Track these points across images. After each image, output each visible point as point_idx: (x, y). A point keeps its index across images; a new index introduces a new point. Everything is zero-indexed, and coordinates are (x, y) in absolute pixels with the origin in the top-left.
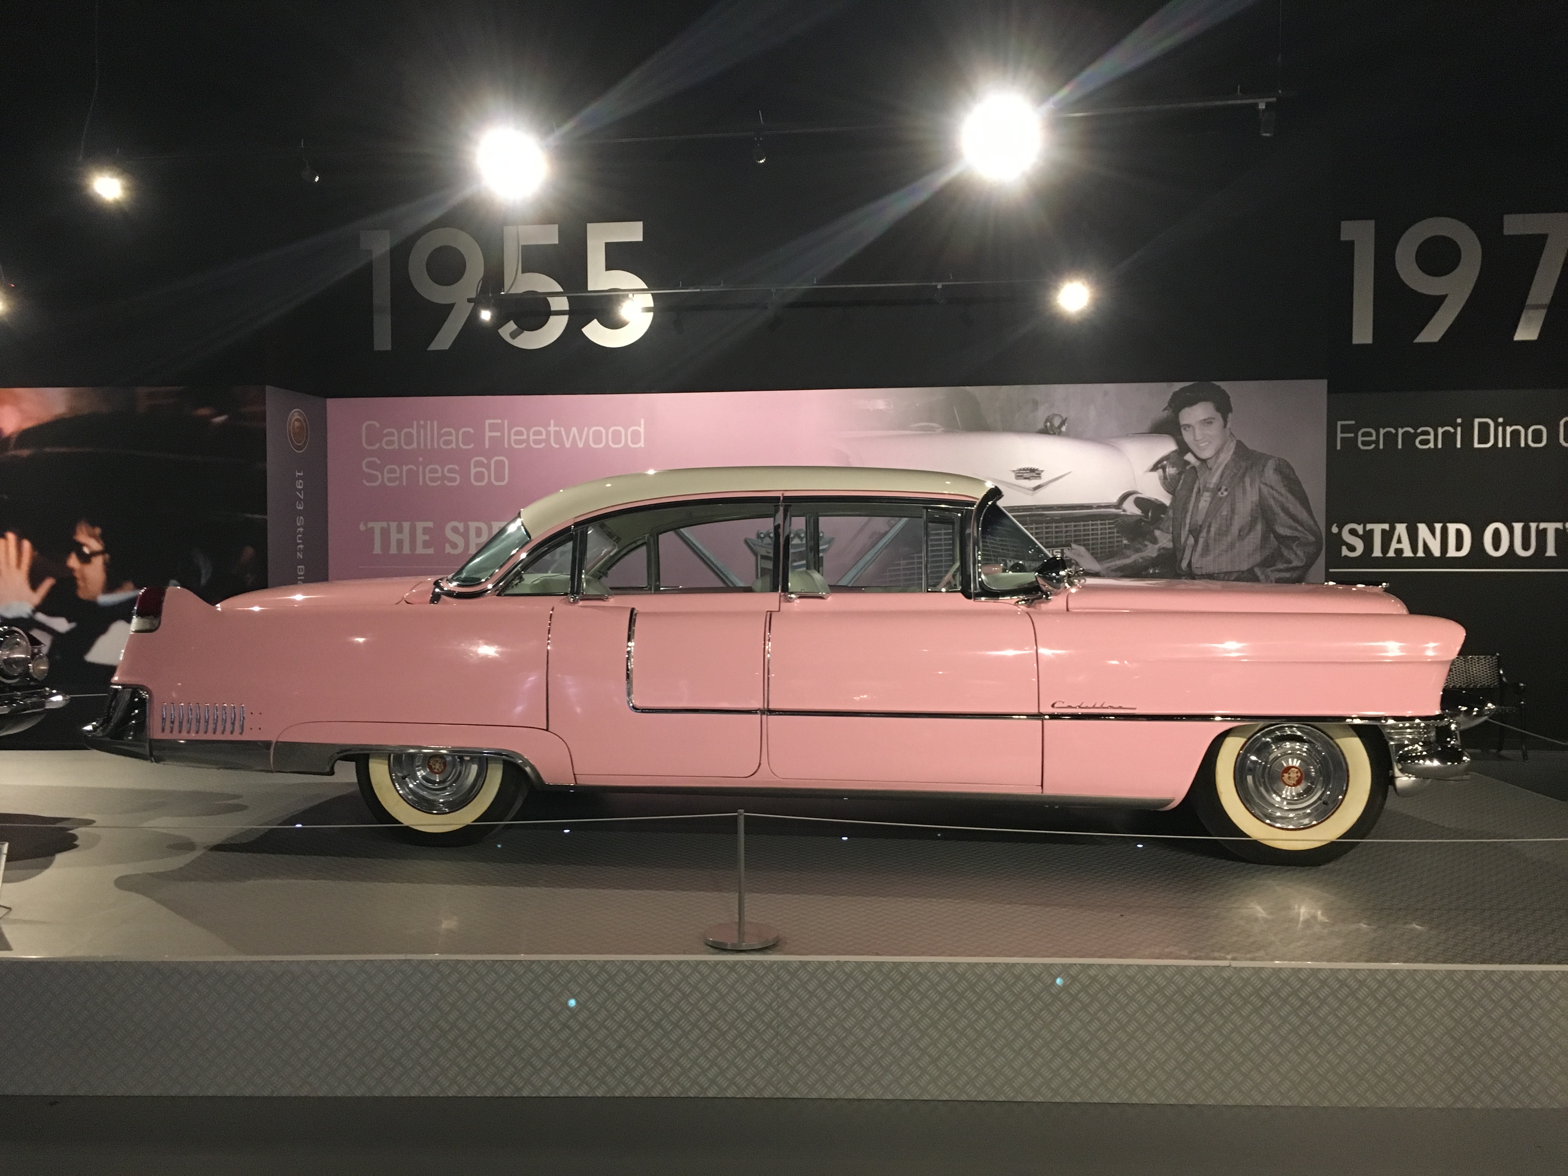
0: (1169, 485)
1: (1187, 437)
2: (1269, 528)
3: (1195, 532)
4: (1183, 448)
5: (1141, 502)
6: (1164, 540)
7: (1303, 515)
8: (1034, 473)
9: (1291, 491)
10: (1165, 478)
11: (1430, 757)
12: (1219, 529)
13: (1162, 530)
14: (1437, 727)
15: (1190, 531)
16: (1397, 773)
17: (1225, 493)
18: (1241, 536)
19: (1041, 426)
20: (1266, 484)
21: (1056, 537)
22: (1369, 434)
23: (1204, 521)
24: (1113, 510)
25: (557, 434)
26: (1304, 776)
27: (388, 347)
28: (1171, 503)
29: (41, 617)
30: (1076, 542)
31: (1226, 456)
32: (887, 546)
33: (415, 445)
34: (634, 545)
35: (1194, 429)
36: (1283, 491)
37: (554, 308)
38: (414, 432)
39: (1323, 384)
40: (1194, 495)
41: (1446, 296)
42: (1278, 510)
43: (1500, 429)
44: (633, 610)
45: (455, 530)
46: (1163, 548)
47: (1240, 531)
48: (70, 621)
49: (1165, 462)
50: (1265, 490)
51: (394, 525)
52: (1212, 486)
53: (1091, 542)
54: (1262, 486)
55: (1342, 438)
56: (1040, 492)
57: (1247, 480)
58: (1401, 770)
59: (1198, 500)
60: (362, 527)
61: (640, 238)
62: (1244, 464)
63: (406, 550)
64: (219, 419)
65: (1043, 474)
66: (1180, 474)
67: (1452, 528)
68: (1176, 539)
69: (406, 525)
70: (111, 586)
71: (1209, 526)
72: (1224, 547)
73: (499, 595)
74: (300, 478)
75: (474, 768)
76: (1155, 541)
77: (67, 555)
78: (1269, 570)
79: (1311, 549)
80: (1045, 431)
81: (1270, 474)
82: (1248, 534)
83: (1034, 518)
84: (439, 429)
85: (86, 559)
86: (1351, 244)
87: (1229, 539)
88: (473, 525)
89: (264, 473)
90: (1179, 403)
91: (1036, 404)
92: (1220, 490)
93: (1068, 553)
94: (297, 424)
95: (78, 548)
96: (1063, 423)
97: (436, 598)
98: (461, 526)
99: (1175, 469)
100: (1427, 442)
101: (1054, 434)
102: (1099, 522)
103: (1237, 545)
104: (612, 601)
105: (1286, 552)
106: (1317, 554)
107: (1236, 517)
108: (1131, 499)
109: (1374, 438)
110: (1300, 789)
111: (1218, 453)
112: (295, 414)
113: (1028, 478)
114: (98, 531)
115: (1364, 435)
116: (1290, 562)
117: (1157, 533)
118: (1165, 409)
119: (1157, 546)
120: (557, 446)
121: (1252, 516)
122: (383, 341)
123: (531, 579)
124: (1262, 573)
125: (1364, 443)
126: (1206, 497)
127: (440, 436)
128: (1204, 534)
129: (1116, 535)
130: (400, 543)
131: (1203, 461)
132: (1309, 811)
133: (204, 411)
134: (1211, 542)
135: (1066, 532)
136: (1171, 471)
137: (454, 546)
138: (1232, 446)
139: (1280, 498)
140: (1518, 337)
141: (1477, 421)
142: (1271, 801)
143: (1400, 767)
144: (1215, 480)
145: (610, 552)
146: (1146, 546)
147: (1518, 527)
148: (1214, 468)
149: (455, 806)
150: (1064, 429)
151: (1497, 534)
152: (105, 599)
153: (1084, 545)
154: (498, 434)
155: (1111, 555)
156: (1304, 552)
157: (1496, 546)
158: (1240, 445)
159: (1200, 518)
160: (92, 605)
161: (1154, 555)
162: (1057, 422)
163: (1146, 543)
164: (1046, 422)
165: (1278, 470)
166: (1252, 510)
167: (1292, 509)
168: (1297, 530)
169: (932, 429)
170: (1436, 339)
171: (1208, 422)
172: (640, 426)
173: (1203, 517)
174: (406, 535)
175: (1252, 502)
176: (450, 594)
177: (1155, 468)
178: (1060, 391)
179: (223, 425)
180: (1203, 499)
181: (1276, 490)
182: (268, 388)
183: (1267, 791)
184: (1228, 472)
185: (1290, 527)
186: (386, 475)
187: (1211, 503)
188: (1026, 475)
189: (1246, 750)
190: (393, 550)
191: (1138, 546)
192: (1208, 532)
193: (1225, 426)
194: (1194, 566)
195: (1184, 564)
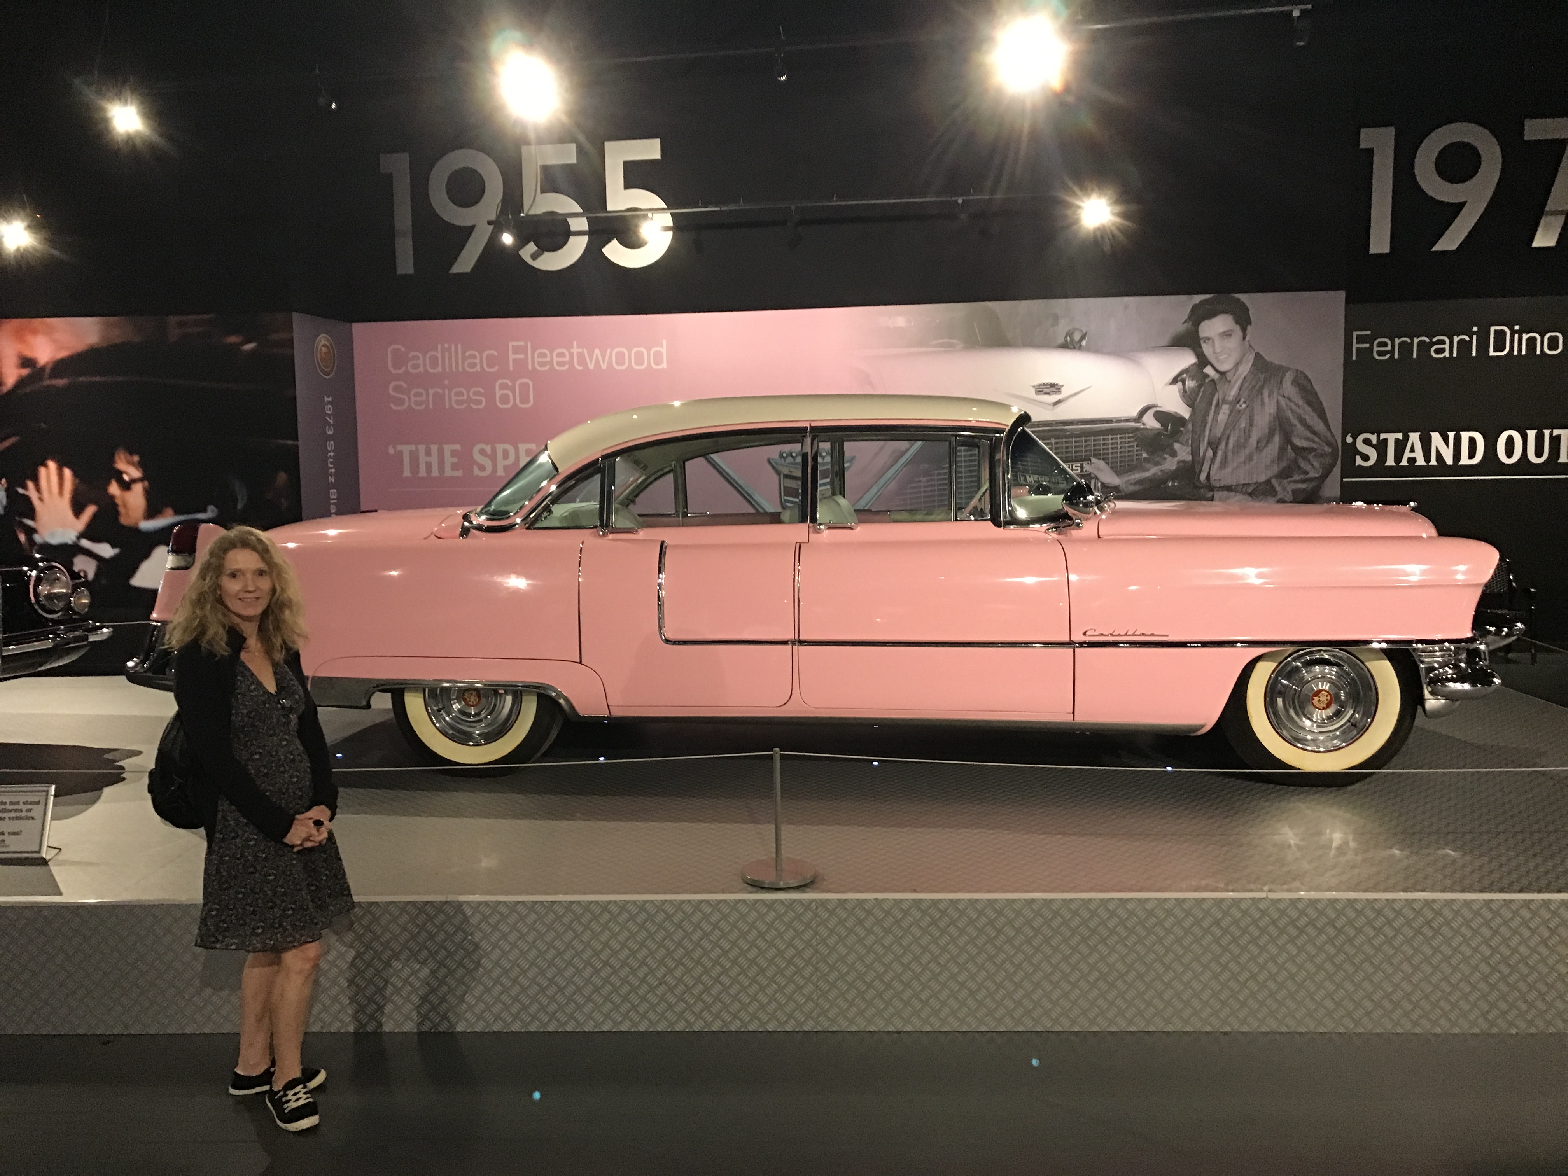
0: (1189, 398)
1: (1207, 349)
2: (1287, 440)
3: (1214, 445)
4: (1203, 361)
5: (1161, 416)
6: (1183, 453)
7: (1320, 426)
8: (1054, 388)
9: (1309, 404)
10: (1185, 391)
11: (1461, 679)
12: (1238, 441)
13: (1181, 443)
14: (1468, 650)
15: (1210, 444)
16: (1427, 695)
17: (1244, 406)
18: (1259, 449)
19: (1061, 340)
20: (1284, 396)
21: (1076, 452)
22: (1385, 344)
23: (1223, 433)
24: (1133, 424)
25: (581, 356)
26: (1334, 698)
27: (411, 271)
28: (1191, 416)
29: (85, 543)
30: (1095, 456)
31: (1245, 369)
32: (908, 463)
33: (440, 369)
34: (661, 473)
35: (1213, 342)
36: (1301, 402)
37: (573, 229)
38: (439, 355)
39: (1341, 295)
40: (1213, 407)
41: (1464, 204)
42: (1295, 422)
43: (1516, 336)
44: (662, 543)
45: (482, 452)
46: (1184, 461)
47: (1258, 443)
48: (113, 546)
49: (1185, 375)
50: (1283, 402)
51: (422, 448)
52: (1231, 399)
53: (1110, 456)
54: (1280, 398)
55: (1357, 349)
56: (1061, 406)
57: (1266, 393)
58: (1432, 693)
59: (1217, 413)
60: (391, 451)
61: (657, 156)
62: (1262, 376)
63: (435, 473)
64: (249, 347)
65: (1063, 389)
66: (1200, 386)
67: (1465, 436)
68: (1194, 452)
69: (434, 448)
70: (152, 512)
71: (1228, 438)
72: (1242, 459)
73: (528, 528)
74: (329, 403)
75: (509, 699)
76: (1174, 454)
77: (108, 483)
78: (1285, 481)
79: (1328, 460)
80: (1065, 346)
81: (1288, 387)
82: (1266, 445)
83: (1055, 433)
84: (463, 353)
85: (126, 486)
86: (1370, 152)
87: (1247, 451)
88: (500, 448)
89: (294, 399)
90: (1198, 316)
91: (1056, 319)
92: (1238, 402)
93: (1087, 467)
94: (324, 349)
95: (118, 475)
96: (1083, 337)
97: (465, 532)
98: (488, 449)
99: (1194, 382)
100: (1442, 351)
101: (1074, 348)
102: (1119, 436)
103: (1255, 457)
104: (642, 534)
105: (1303, 464)
106: (1332, 466)
107: (1254, 429)
108: (1151, 412)
109: (1389, 348)
110: (1330, 712)
111: (1237, 365)
112: (323, 340)
113: (1049, 394)
114: (136, 458)
115: (1379, 345)
116: (1307, 473)
117: (1177, 446)
118: (1185, 322)
119: (1176, 459)
120: (581, 368)
121: (1270, 428)
122: (406, 265)
123: (560, 510)
124: (1280, 485)
125: (1380, 353)
126: (1225, 409)
127: (464, 359)
128: (1222, 446)
129: (1136, 448)
130: (429, 466)
131: (1222, 374)
132: (1338, 733)
133: (233, 339)
134: (1230, 455)
135: (1086, 446)
136: (1190, 384)
137: (482, 468)
138: (1251, 357)
139: (1298, 410)
140: (1535, 244)
141: (1493, 329)
142: (1301, 724)
143: (1430, 689)
144: (1234, 392)
145: (637, 480)
146: (1165, 459)
147: (1532, 434)
148: (1233, 381)
149: (491, 737)
150: (1084, 343)
151: (1510, 441)
152: (147, 525)
153: (1104, 459)
154: (522, 356)
155: (1131, 469)
156: (1321, 464)
157: (1509, 453)
158: (1258, 356)
159: (1218, 432)
160: (135, 531)
161: (1174, 468)
162: (1077, 337)
163: (1166, 456)
164: (1066, 337)
165: (1295, 382)
166: (1270, 422)
167: (1309, 421)
168: (1314, 441)
169: (951, 346)
170: (1453, 247)
171: (1227, 334)
172: (662, 346)
173: (1222, 429)
174: (434, 460)
175: (1270, 414)
176: (479, 528)
177: (1174, 381)
178: (1079, 305)
179: (253, 352)
180: (1221, 412)
181: (1294, 402)
182: (296, 317)
183: (1297, 714)
184: (1246, 384)
185: (1308, 439)
186: (413, 399)
187: (1230, 415)
188: (1046, 390)
189: (1278, 673)
190: (423, 473)
191: (1157, 459)
192: (1227, 444)
193: (1244, 338)
194: (1212, 479)
195: (1203, 477)
